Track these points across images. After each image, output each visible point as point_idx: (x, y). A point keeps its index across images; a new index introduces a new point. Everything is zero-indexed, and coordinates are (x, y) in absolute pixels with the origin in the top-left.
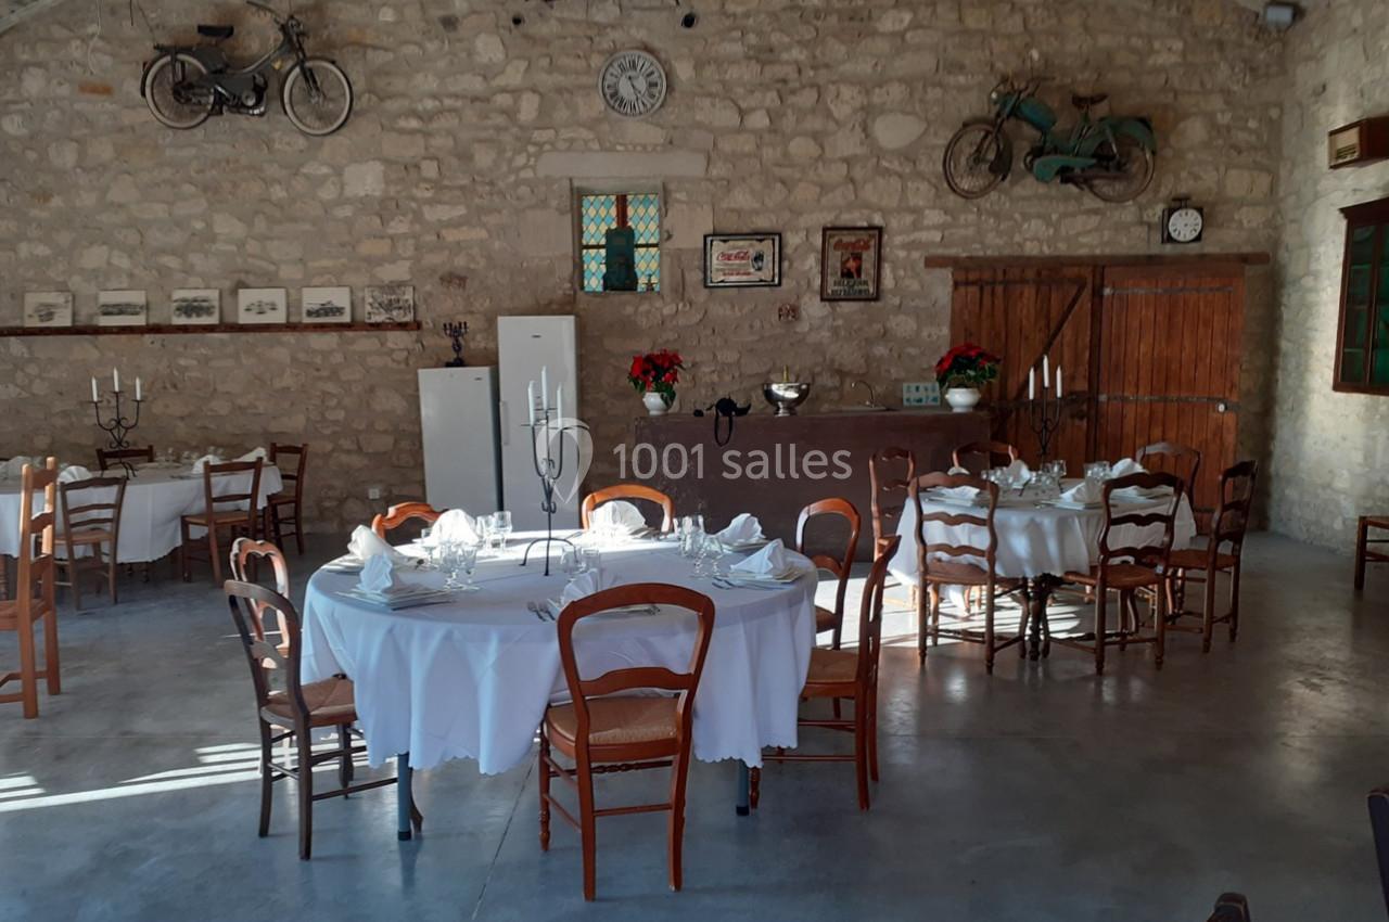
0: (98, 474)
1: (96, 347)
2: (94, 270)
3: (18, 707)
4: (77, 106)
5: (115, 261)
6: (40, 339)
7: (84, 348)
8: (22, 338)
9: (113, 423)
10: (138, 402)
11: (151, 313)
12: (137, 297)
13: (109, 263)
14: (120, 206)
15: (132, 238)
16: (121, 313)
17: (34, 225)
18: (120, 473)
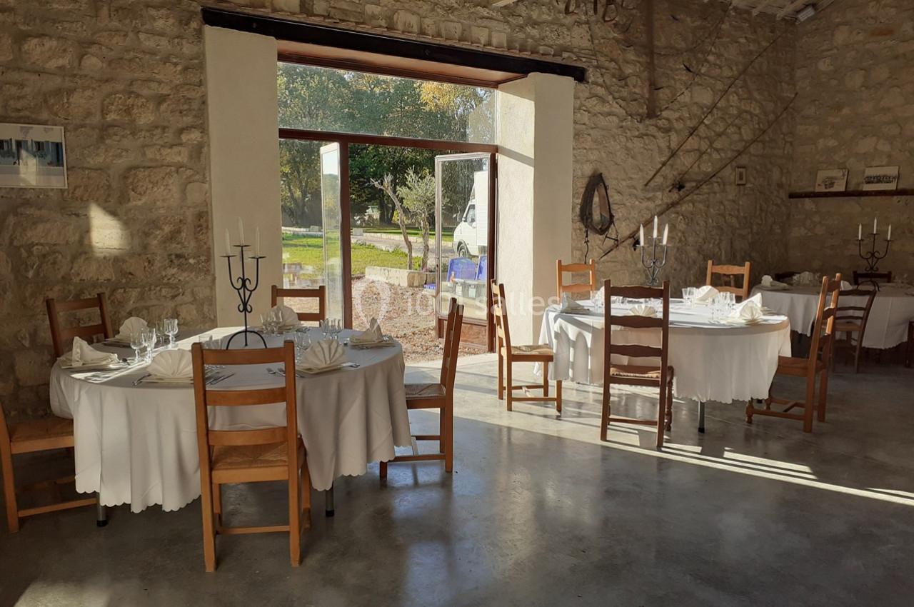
0: (855, 287)
1: (859, 204)
2: (865, 154)
3: (801, 424)
4: (868, 46)
5: (880, 147)
6: (823, 199)
7: (851, 206)
8: (813, 199)
9: (870, 255)
10: (888, 241)
11: (901, 181)
12: (892, 171)
13: (876, 149)
14: (889, 109)
15: (894, 130)
16: (879, 181)
17: (829, 127)
18: (871, 288)
